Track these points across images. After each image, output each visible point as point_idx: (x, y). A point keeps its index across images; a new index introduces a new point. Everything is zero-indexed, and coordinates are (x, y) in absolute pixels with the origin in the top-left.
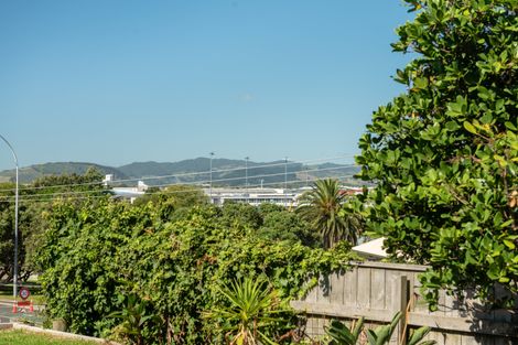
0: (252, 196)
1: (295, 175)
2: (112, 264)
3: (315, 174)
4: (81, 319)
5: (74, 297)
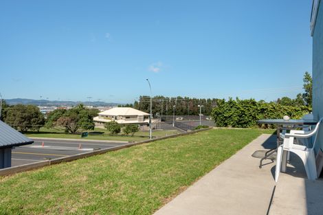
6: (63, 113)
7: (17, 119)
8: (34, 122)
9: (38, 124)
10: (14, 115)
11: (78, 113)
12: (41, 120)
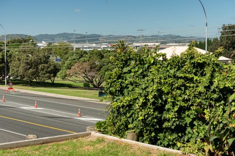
0: (85, 47)
1: (98, 39)
2: (183, 96)
3: (106, 39)
4: (151, 133)
5: (147, 118)
6: (82, 56)
7: (22, 65)
8: (43, 70)
9: (47, 72)
10: (19, 60)
11: (102, 57)
12: (52, 67)
